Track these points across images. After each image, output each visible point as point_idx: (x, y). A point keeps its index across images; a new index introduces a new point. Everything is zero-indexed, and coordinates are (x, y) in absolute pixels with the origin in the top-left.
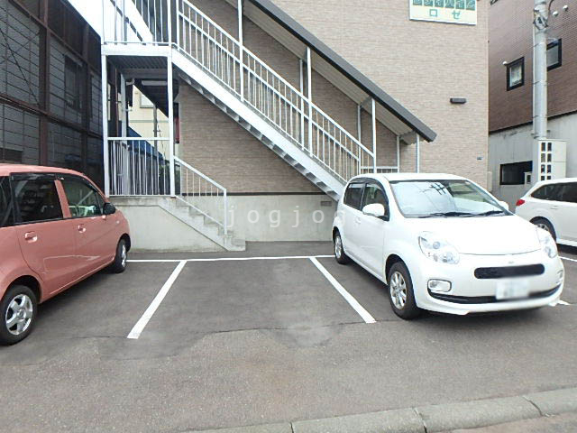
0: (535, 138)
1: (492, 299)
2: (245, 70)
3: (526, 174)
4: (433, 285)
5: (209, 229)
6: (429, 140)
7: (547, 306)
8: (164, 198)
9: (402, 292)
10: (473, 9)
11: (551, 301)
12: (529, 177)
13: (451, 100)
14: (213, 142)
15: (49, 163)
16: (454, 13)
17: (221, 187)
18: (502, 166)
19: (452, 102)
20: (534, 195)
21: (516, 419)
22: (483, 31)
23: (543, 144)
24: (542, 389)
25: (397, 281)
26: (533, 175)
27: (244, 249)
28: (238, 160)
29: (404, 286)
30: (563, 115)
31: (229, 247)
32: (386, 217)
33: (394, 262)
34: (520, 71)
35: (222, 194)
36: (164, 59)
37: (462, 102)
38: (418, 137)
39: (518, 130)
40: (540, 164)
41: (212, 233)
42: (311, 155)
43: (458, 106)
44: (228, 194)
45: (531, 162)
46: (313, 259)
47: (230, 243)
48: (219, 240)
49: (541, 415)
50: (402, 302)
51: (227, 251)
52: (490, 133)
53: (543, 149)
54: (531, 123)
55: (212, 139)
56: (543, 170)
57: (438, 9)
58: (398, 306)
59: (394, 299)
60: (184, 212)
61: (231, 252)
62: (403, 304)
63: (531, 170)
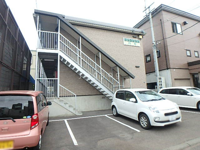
0: (157, 76)
1: (168, 121)
2: (82, 60)
3: (156, 86)
4: (155, 119)
5: (71, 108)
6: (133, 78)
7: (180, 122)
8: (56, 98)
9: (145, 122)
10: (139, 43)
11: (180, 120)
12: (156, 87)
13: (136, 66)
14: (69, 79)
15: (26, 89)
16: (135, 43)
17: (74, 94)
18: (147, 84)
19: (136, 67)
20: (160, 92)
21: (186, 148)
22: (142, 48)
23: (159, 78)
24: (188, 141)
25: (143, 119)
26: (157, 86)
27: (82, 114)
28: (77, 85)
29: (146, 120)
30: (163, 70)
31: (77, 114)
32: (136, 102)
33: (141, 114)
34: (149, 57)
35: (75, 96)
36: (57, 54)
37: (138, 67)
38: (130, 77)
39: (151, 74)
40: (159, 83)
41: (71, 110)
42: (102, 83)
43: (137, 68)
44: (77, 96)
45: (156, 83)
46: (106, 115)
47: (77, 113)
48: (74, 112)
49: (190, 146)
50: (145, 125)
51: (76, 115)
52: (146, 74)
53: (159, 79)
54: (155, 72)
55: (68, 78)
56: (160, 85)
57: (131, 42)
58: (144, 126)
59: (142, 125)
60: (62, 103)
61: (78, 116)
62: (146, 126)
63: (157, 85)
